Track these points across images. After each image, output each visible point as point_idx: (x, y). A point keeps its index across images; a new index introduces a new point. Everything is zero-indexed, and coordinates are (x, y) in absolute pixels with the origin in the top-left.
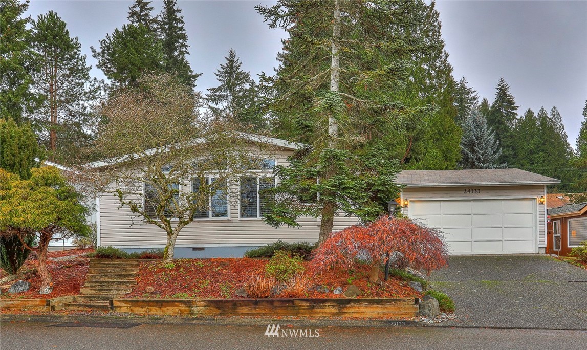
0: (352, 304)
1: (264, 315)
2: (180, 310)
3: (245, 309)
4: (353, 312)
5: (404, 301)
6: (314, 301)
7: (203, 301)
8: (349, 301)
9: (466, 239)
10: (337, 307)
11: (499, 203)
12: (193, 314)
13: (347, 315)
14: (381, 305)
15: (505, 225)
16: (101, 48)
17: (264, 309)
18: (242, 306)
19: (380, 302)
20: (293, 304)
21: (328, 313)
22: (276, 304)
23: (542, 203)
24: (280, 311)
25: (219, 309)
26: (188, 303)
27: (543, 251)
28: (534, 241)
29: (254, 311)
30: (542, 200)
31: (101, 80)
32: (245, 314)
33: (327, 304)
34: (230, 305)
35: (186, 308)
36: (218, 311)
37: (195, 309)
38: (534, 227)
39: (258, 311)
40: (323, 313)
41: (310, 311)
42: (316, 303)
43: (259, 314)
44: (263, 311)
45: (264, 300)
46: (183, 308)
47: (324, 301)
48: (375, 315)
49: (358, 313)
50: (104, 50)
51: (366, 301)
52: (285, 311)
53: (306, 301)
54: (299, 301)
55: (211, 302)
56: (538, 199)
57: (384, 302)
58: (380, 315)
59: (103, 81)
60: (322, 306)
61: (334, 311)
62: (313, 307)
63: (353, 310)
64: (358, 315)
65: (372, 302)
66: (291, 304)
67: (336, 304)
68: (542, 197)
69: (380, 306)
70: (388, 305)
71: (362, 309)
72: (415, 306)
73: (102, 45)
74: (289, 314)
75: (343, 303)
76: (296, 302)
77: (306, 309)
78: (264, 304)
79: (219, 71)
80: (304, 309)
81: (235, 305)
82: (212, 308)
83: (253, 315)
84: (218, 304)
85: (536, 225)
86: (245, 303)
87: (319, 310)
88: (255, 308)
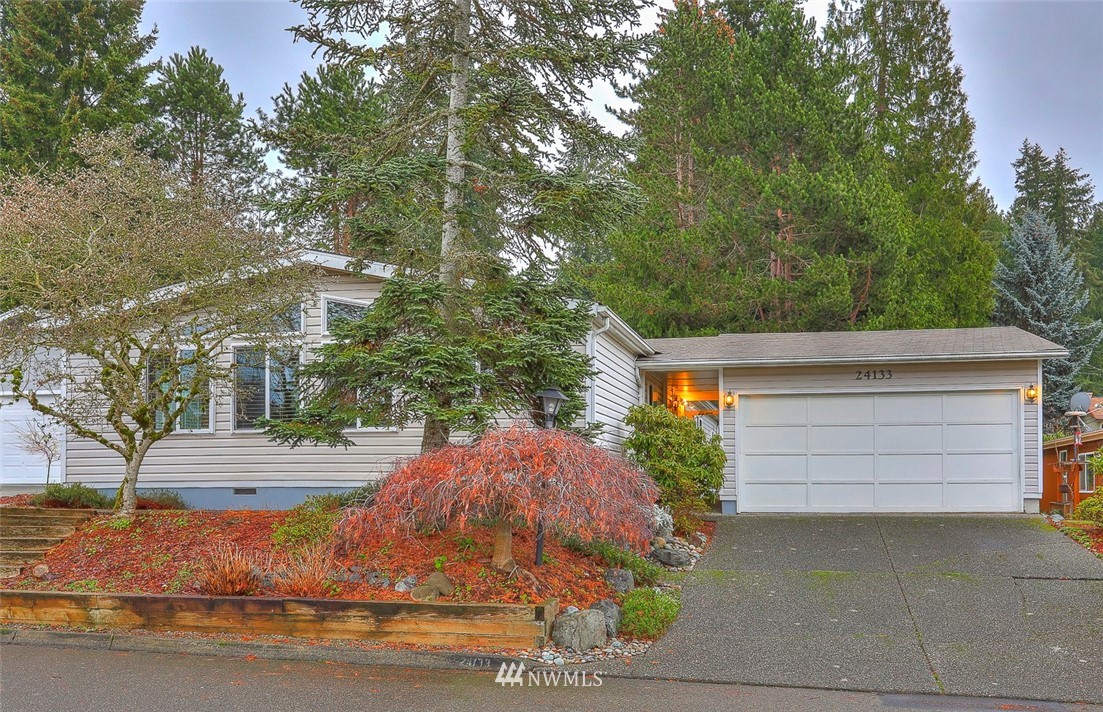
0: (404, 614)
1: (227, 631)
2: (68, 615)
3: (188, 618)
4: (404, 629)
5: (513, 612)
6: (325, 606)
7: (110, 598)
8: (396, 609)
9: (864, 479)
10: (372, 620)
11: (936, 400)
12: (91, 624)
13: (392, 638)
14: (463, 618)
15: (950, 450)
16: (275, 111)
17: (227, 619)
18: (185, 611)
19: (461, 612)
20: (284, 610)
21: (354, 632)
22: (250, 609)
23: (1031, 400)
24: (256, 623)
25: (140, 616)
26: (83, 602)
27: (1035, 508)
28: (1015, 484)
29: (206, 622)
30: (1032, 393)
31: (275, 171)
32: (190, 627)
33: (352, 613)
34: (161, 607)
35: (80, 611)
36: (139, 620)
37: (96, 614)
38: (1015, 454)
39: (214, 621)
40: (344, 632)
41: (318, 627)
42: (329, 607)
43: (217, 629)
44: (225, 624)
45: (226, 600)
46: (74, 611)
47: (346, 606)
48: (450, 641)
49: (416, 634)
50: (281, 114)
51: (432, 608)
52: (268, 625)
53: (310, 604)
54: (294, 605)
55: (126, 600)
56: (1022, 391)
57: (470, 613)
58: (461, 642)
59: (280, 173)
60: (339, 617)
61: (366, 628)
62: (323, 619)
63: (404, 628)
64: (413, 640)
65: (444, 612)
66: (279, 611)
67: (369, 614)
68: (1031, 387)
69: (461, 621)
70: (479, 621)
71: (425, 627)
72: (537, 623)
73: (277, 105)
74: (276, 631)
75: (384, 612)
76: (291, 606)
77: (310, 621)
78: (227, 607)
79: (559, 151)
80: (305, 621)
81: (170, 607)
82: (128, 612)
83: (205, 630)
84: (138, 605)
85: (1018, 450)
86: (191, 605)
87: (334, 625)
88: (210, 616)
